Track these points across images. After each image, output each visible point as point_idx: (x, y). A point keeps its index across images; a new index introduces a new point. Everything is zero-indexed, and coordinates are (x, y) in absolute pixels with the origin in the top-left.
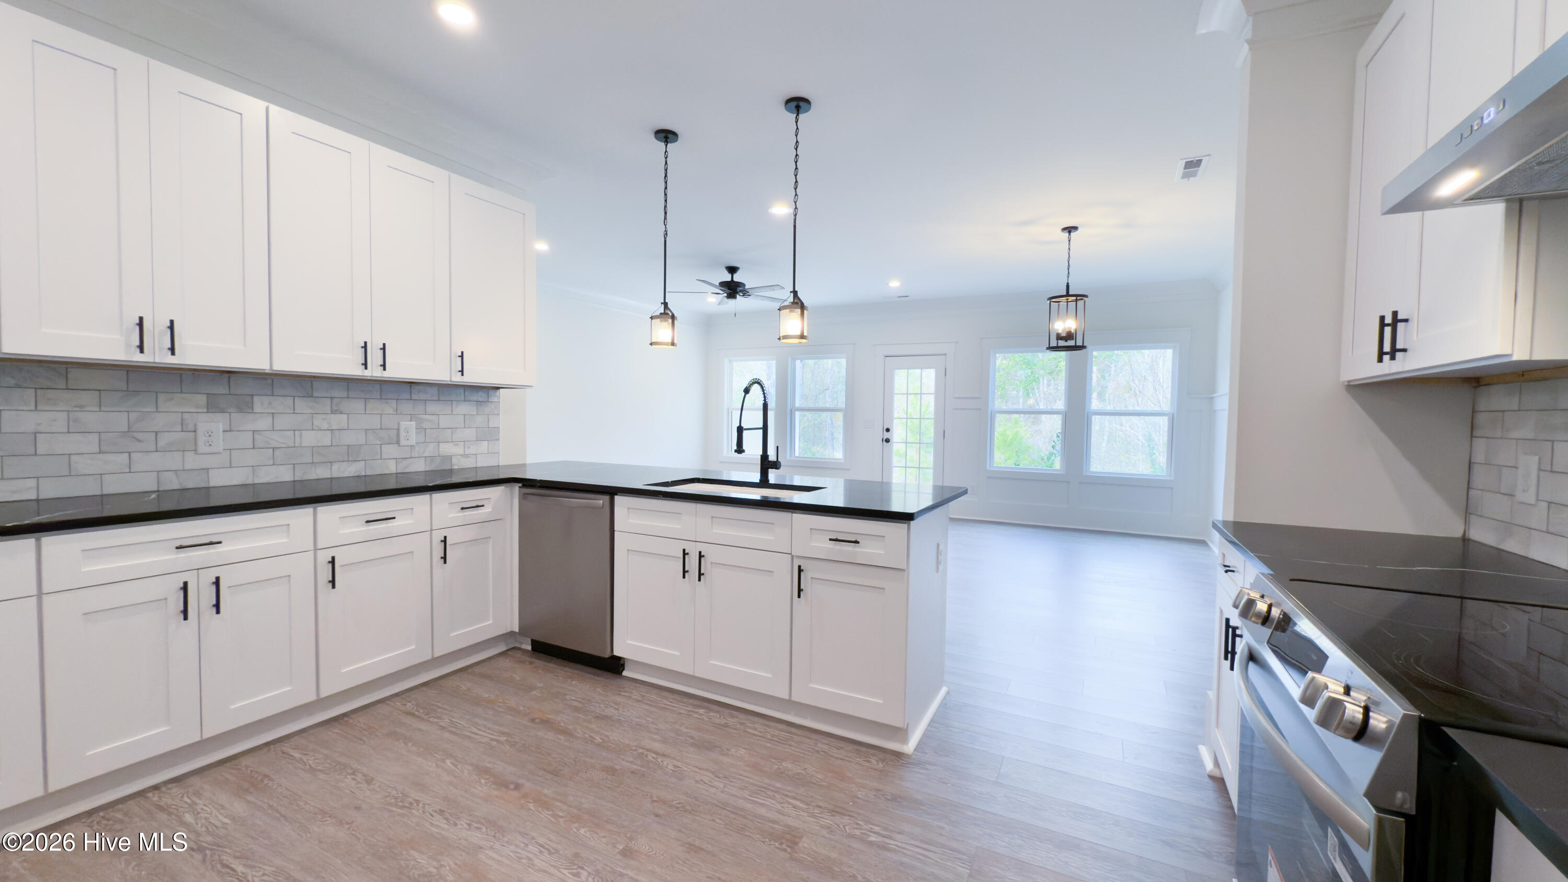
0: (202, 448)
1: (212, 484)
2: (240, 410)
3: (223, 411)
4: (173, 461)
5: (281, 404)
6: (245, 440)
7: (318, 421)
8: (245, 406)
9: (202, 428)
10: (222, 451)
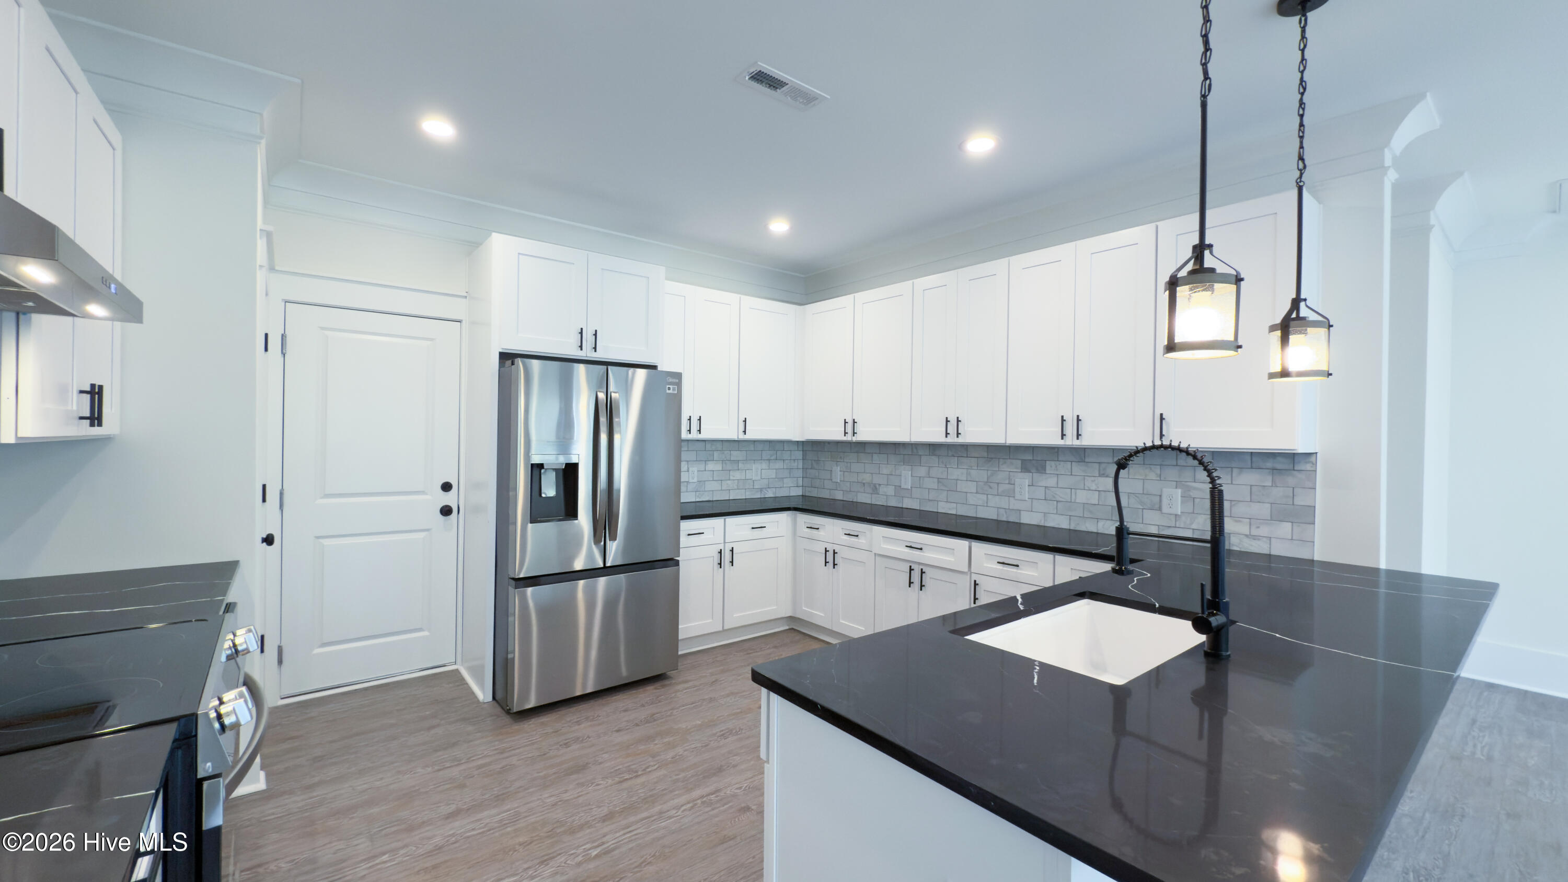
0: (1018, 496)
1: (1021, 522)
2: (1038, 471)
3: (1030, 472)
4: (1003, 502)
5: (1064, 467)
6: (1040, 493)
7: (1089, 483)
8: (1041, 469)
9: (1018, 481)
10: (1027, 499)
